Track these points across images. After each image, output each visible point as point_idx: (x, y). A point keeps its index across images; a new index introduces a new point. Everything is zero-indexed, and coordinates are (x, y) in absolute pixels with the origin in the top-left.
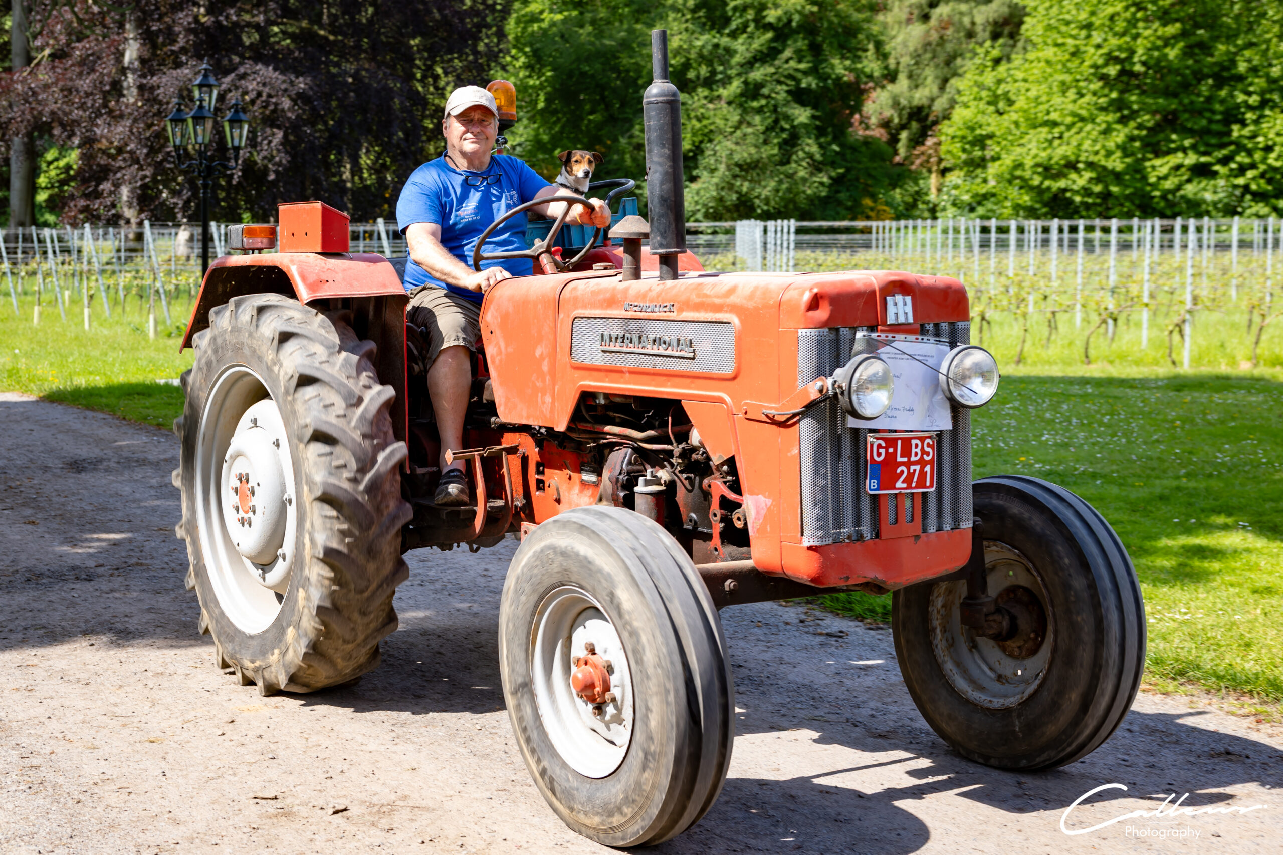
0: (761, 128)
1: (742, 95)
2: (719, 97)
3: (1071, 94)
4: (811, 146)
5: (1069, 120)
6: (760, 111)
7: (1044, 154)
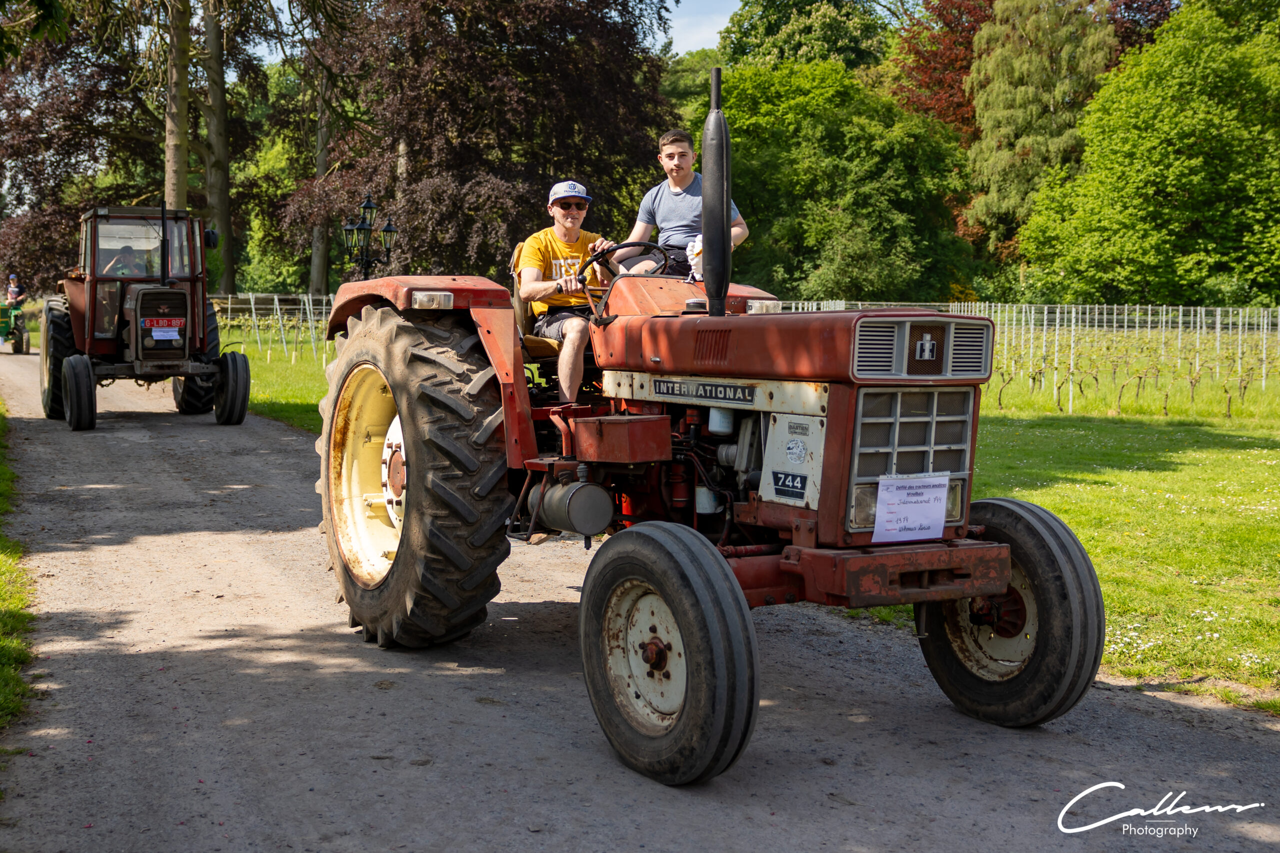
0: (868, 229)
1: (854, 204)
2: (837, 205)
3: (1118, 207)
4: (906, 242)
5: (1116, 227)
6: (868, 216)
7: (1097, 253)
